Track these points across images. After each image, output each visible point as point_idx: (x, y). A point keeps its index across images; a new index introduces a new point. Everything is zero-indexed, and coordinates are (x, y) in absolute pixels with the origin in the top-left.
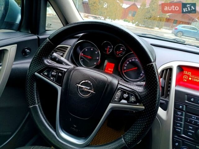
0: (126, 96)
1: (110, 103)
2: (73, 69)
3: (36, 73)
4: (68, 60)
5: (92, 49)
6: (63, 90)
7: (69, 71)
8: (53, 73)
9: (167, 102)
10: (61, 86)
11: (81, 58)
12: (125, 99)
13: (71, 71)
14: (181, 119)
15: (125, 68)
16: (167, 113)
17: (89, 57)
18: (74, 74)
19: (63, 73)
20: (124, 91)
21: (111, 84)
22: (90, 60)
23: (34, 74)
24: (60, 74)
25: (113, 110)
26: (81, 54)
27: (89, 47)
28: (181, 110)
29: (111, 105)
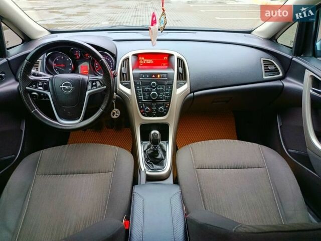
0: (94, 84)
1: (86, 91)
2: (53, 78)
3: (27, 88)
4: (44, 72)
5: (62, 58)
6: (52, 94)
7: (51, 80)
8: (40, 84)
9: (130, 83)
10: (49, 91)
11: (55, 69)
12: (94, 86)
13: (52, 79)
14: (140, 91)
15: (97, 67)
16: (131, 90)
17: (62, 65)
18: (56, 82)
19: (48, 83)
20: (93, 82)
21: (83, 80)
22: (64, 68)
23: (26, 89)
24: (45, 84)
25: (91, 96)
26: (54, 64)
27: (59, 57)
28: (139, 85)
29: (88, 93)
